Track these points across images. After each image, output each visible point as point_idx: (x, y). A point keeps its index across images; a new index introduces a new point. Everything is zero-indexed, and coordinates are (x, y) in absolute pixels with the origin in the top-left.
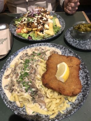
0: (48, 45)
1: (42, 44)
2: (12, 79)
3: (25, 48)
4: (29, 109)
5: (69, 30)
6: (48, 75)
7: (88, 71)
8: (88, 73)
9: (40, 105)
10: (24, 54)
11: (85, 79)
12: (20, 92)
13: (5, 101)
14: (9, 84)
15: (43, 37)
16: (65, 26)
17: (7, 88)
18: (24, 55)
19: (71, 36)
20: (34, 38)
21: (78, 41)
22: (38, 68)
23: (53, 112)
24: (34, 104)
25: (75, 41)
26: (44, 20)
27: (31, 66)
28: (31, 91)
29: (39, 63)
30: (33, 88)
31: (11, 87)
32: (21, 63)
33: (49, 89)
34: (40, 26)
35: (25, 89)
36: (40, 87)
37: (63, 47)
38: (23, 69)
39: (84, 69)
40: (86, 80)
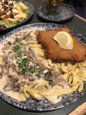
0: (27, 27)
1: (20, 29)
2: (9, 74)
3: (3, 38)
4: (50, 97)
5: (39, 9)
6: (52, 50)
7: (81, 35)
8: (82, 37)
9: (60, 85)
10: (6, 44)
11: (82, 43)
12: (30, 82)
13: (17, 104)
14: (7, 83)
15: (18, 22)
16: (33, 7)
17: (9, 88)
18: (6, 46)
19: (44, 14)
20: (8, 25)
21: (53, 17)
22: (33, 51)
23: (79, 84)
24: (54, 87)
25: (50, 17)
26: (10, 4)
27: (24, 51)
28: (43, 75)
29: (30, 45)
30: (43, 70)
31: (14, 84)
32: (10, 52)
33: (62, 63)
34: (8, 11)
35: (37, 75)
36: (52, 65)
37: (44, 24)
38: (19, 56)
39: (76, 35)
40: (84, 43)
